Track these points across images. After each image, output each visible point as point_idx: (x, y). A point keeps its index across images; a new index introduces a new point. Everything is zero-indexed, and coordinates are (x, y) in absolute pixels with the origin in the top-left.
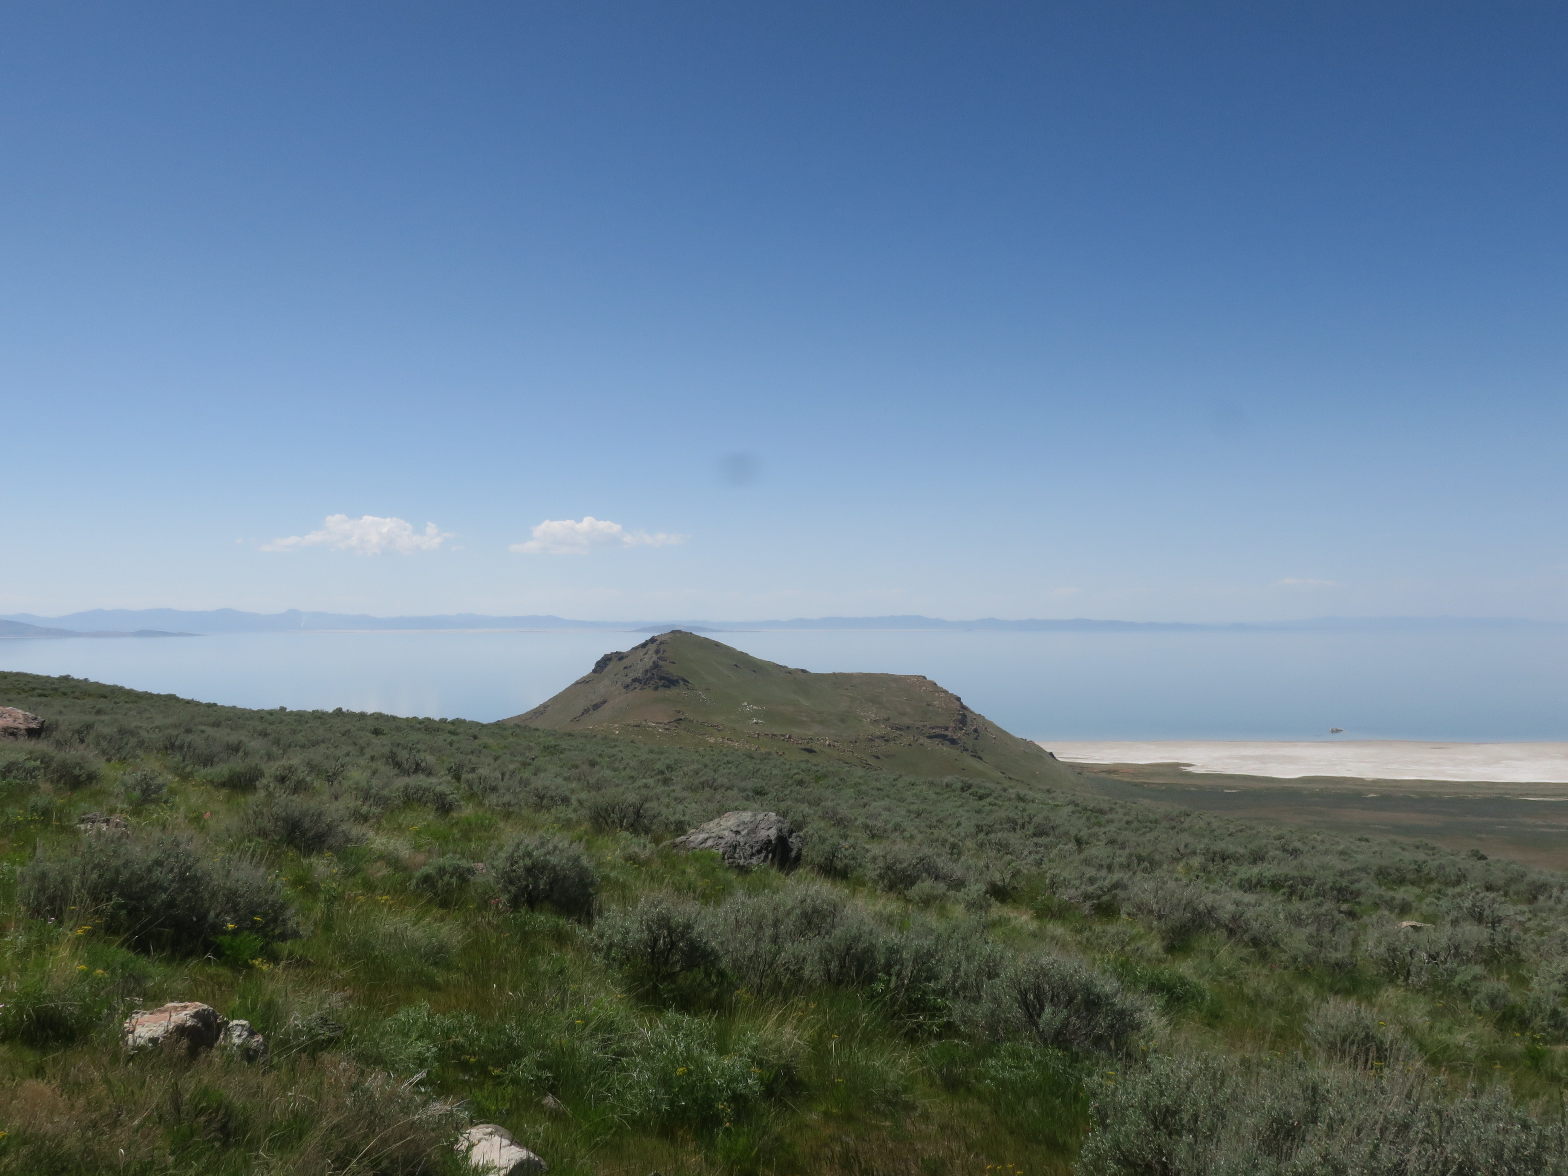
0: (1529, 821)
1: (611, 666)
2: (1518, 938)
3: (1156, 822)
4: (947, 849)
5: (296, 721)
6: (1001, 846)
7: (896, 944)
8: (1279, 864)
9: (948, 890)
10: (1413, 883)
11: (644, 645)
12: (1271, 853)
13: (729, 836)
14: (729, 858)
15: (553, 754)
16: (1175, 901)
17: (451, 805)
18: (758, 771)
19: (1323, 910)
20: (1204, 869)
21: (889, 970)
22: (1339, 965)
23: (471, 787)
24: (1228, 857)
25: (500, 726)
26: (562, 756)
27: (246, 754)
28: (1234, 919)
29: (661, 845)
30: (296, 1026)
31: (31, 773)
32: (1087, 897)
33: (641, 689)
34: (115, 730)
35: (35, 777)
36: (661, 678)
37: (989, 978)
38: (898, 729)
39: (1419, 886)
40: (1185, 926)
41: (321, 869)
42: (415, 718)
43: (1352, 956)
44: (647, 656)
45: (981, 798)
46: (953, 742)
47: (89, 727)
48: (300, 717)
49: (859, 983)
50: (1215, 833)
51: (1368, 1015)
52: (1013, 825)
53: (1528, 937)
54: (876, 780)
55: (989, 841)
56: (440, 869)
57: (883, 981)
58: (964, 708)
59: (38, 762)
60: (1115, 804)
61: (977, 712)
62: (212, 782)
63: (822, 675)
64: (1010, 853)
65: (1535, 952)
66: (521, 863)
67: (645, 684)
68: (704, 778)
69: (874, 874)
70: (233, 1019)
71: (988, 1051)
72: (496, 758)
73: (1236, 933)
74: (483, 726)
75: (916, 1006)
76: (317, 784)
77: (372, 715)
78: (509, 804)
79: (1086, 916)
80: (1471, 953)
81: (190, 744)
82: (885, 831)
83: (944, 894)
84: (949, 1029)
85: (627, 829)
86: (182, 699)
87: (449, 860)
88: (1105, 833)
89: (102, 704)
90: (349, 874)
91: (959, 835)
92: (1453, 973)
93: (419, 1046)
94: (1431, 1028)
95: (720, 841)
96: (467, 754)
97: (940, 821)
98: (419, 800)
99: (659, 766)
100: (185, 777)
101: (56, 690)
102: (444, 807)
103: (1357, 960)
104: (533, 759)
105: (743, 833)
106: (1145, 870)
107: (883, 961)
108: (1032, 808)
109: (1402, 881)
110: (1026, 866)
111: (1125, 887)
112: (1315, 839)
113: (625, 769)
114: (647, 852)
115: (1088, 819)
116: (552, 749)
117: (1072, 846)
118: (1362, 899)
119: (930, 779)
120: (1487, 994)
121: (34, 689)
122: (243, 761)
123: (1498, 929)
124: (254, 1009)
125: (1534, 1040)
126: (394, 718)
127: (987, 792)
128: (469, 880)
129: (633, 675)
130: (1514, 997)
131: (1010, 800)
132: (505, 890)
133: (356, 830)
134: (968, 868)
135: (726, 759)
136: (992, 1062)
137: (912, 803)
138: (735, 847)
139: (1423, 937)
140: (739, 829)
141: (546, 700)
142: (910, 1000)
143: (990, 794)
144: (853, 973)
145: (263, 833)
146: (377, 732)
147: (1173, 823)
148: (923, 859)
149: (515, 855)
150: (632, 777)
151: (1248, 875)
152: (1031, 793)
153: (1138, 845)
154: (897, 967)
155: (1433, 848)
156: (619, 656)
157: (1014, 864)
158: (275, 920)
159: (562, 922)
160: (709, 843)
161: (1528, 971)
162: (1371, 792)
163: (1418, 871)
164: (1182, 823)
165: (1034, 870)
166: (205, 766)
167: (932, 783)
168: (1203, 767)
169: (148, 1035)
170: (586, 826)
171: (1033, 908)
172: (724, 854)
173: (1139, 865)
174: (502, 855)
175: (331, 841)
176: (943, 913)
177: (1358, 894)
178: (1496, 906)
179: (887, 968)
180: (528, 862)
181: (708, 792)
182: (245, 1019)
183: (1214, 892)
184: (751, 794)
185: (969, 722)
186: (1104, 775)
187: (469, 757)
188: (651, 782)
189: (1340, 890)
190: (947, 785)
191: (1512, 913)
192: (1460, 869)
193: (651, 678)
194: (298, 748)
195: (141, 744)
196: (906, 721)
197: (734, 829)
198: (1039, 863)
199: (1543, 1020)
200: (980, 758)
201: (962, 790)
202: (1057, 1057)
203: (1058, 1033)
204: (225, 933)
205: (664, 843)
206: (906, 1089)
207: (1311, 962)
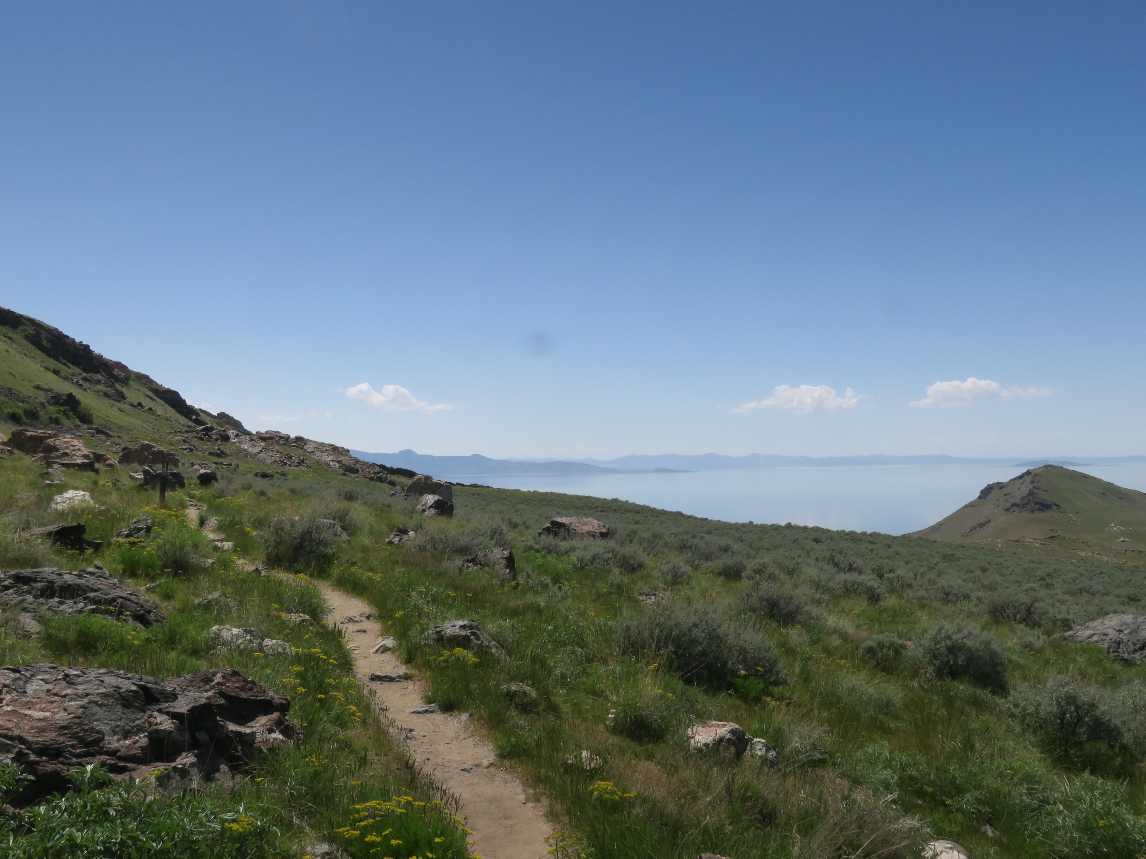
1: (993, 493)
5: (760, 531)
11: (1021, 477)
13: (1113, 634)
14: (1113, 652)
15: (951, 561)
17: (878, 596)
18: (1129, 581)
23: (891, 583)
25: (906, 539)
26: (958, 563)
27: (733, 553)
29: (1052, 637)
30: (797, 747)
31: (606, 561)
33: (1020, 512)
34: (650, 535)
35: (609, 564)
36: (1036, 503)
41: (795, 637)
42: (843, 531)
44: (1023, 486)
47: (635, 532)
48: (763, 529)
56: (880, 643)
59: (611, 555)
62: (712, 572)
66: (943, 644)
67: (1023, 508)
68: (1081, 585)
70: (756, 737)
72: (907, 563)
74: (894, 538)
76: (782, 576)
77: (813, 528)
78: (922, 597)
81: (696, 545)
85: (1020, 623)
86: (686, 515)
87: (886, 638)
89: (638, 517)
90: (814, 642)
93: (885, 774)
95: (1105, 637)
96: (885, 559)
98: (855, 591)
99: (1040, 573)
100: (696, 568)
101: (610, 507)
102: (874, 598)
104: (936, 564)
105: (1126, 632)
113: (1011, 574)
114: (1041, 642)
116: (950, 558)
121: (597, 507)
122: (732, 558)
124: (767, 732)
126: (828, 531)
128: (902, 653)
129: (1012, 501)
132: (931, 663)
133: (815, 611)
135: (1099, 570)
138: (1119, 643)
140: (1122, 628)
141: (941, 519)
145: (753, 610)
146: (817, 541)
149: (938, 637)
150: (1019, 582)
156: (1000, 486)
158: (771, 670)
159: (979, 691)
160: (1095, 638)
166: (707, 561)
169: (703, 741)
170: (986, 618)
172: (1109, 648)
174: (928, 636)
175: (799, 617)
180: (949, 643)
181: (1086, 597)
182: (762, 737)
184: (1126, 600)
187: (887, 561)
188: (1035, 586)
193: (1027, 503)
194: (765, 550)
195: (666, 544)
197: (1118, 629)
204: (739, 676)
205: (1055, 636)
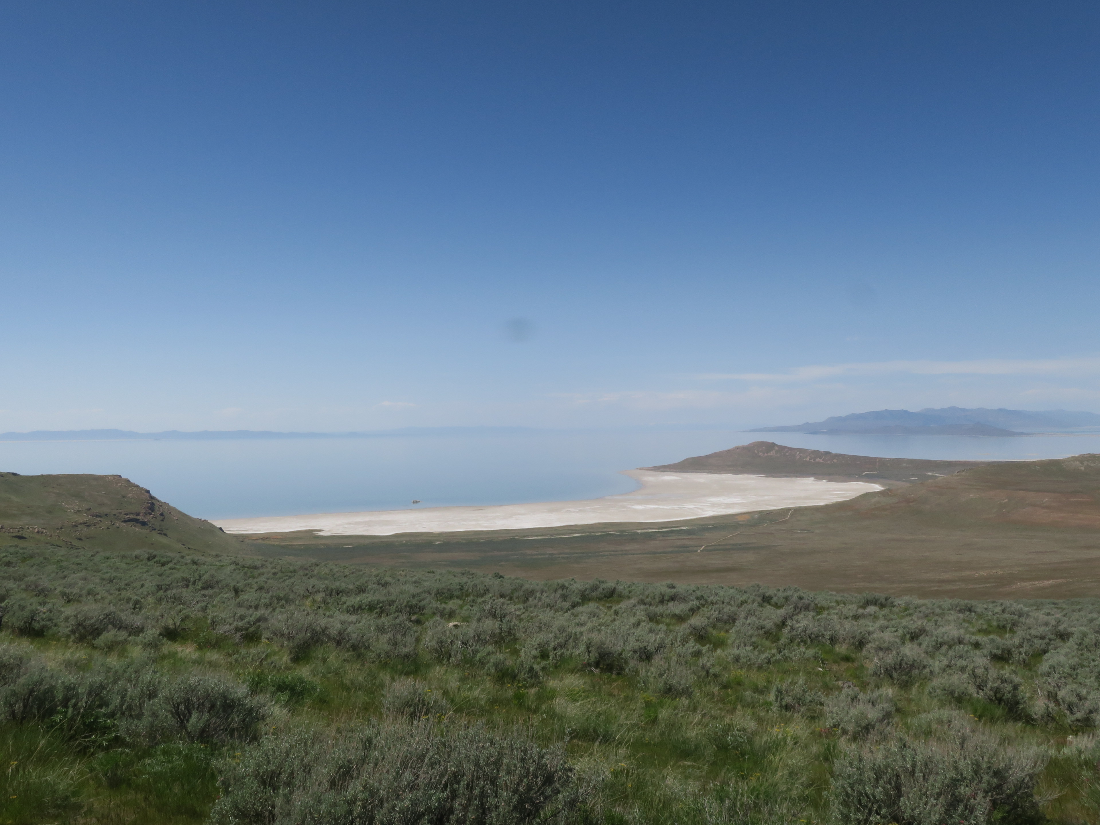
0: (529, 552)
2: (515, 625)
3: (295, 572)
4: (131, 605)
6: (175, 599)
7: (72, 683)
8: (374, 593)
9: (130, 635)
10: (458, 597)
12: (370, 587)
16: (299, 626)
19: (398, 621)
20: (324, 601)
21: (67, 703)
22: (407, 656)
24: (341, 592)
28: (340, 634)
32: (237, 629)
37: (150, 699)
38: (97, 516)
39: (461, 599)
40: (307, 642)
43: (414, 649)
45: (163, 565)
46: (144, 524)
49: (39, 717)
50: (335, 576)
51: (421, 686)
52: (187, 583)
53: (521, 625)
54: (77, 557)
55: (166, 596)
57: (62, 713)
58: (152, 498)
60: (266, 561)
61: (163, 501)
63: (32, 477)
64: (183, 604)
65: (524, 633)
69: (67, 631)
71: (147, 753)
73: (341, 643)
75: (92, 728)
79: (237, 644)
80: (488, 638)
82: (81, 596)
83: (125, 639)
84: (118, 741)
88: (257, 583)
91: (142, 594)
92: (475, 652)
94: (459, 689)
97: (128, 585)
103: (418, 651)
106: (282, 606)
107: (60, 698)
108: (203, 568)
109: (451, 597)
110: (194, 612)
111: (266, 620)
112: (401, 574)
115: (246, 573)
117: (231, 594)
118: (426, 611)
119: (122, 553)
120: (493, 663)
123: (504, 621)
125: (519, 688)
127: (168, 559)
130: (509, 663)
131: (186, 564)
134: (147, 618)
136: (148, 761)
137: (107, 573)
139: (460, 631)
142: (84, 724)
143: (171, 561)
144: (35, 711)
147: (307, 572)
148: (109, 615)
151: (353, 603)
152: (203, 558)
153: (279, 589)
154: (73, 701)
155: (473, 574)
157: (184, 612)
161: (520, 645)
162: (438, 541)
163: (461, 590)
164: (312, 571)
165: (200, 614)
167: (124, 557)
168: (329, 531)
171: (196, 642)
173: (278, 603)
176: (122, 653)
177: (423, 608)
178: (505, 607)
179: (65, 702)
183: (329, 617)
185: (156, 508)
186: (260, 541)
189: (411, 607)
190: (136, 557)
191: (513, 610)
192: (485, 586)
196: (106, 510)
198: (204, 609)
199: (525, 674)
200: (165, 535)
201: (149, 559)
202: (200, 750)
203: (203, 731)
206: (75, 794)
207: (389, 657)
